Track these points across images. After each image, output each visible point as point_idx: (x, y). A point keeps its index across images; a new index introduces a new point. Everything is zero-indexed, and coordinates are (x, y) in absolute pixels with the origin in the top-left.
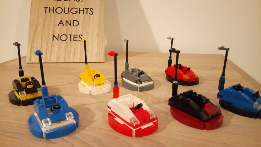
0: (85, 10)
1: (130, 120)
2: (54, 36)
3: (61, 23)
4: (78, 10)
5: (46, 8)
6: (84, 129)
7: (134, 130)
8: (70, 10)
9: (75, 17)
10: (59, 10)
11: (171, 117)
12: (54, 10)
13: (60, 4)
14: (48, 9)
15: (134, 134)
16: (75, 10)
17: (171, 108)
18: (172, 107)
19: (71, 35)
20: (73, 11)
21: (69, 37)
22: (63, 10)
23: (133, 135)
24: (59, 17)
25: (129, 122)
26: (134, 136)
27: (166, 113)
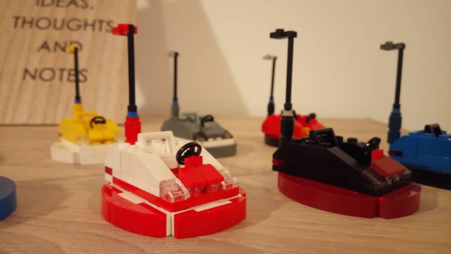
0: (97, 25)
1: (161, 188)
2: (26, 71)
3: (45, 46)
4: (82, 23)
5: (17, 18)
6: (20, 223)
7: (170, 216)
8: (66, 24)
9: (75, 36)
10: (43, 23)
11: (280, 197)
12: (33, 23)
13: (47, 12)
14: (20, 21)
15: (170, 228)
16: (77, 23)
17: (279, 175)
18: (283, 174)
19: (62, 70)
20: (72, 25)
21: (58, 73)
22: (52, 23)
23: (168, 233)
24: (41, 36)
25: (156, 193)
26: (171, 235)
27: (267, 190)
